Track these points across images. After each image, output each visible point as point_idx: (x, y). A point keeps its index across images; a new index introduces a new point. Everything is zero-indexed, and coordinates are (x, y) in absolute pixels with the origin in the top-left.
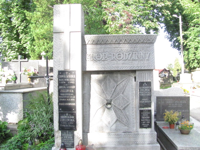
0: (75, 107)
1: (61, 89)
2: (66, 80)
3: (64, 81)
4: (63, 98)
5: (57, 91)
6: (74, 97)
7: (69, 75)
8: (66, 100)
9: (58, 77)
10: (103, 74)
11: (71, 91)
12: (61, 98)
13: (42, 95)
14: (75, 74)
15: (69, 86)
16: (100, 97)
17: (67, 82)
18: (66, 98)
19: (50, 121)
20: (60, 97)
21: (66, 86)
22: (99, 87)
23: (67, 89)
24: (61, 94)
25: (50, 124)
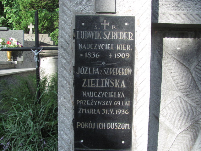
0: (128, 135)
1: (83, 76)
2: (101, 46)
3: (96, 52)
4: (89, 107)
5: (72, 82)
6: (127, 104)
7: (111, 30)
8: (102, 112)
9: (74, 38)
10: (195, 37)
11: (117, 84)
12: (83, 107)
13: (27, 83)
14: (132, 28)
15: (112, 66)
16: (186, 99)
17: (104, 55)
18: (101, 107)
19: (43, 137)
20: (81, 102)
21: (101, 68)
22: (185, 74)
23: (105, 76)
24: (84, 94)
25: (41, 142)
